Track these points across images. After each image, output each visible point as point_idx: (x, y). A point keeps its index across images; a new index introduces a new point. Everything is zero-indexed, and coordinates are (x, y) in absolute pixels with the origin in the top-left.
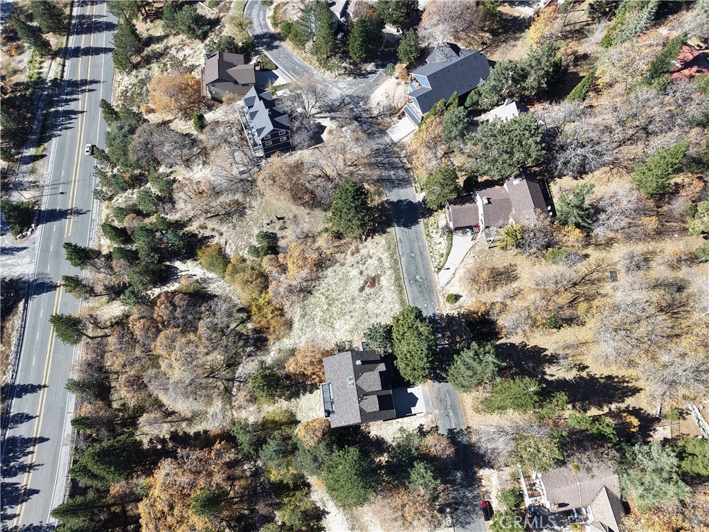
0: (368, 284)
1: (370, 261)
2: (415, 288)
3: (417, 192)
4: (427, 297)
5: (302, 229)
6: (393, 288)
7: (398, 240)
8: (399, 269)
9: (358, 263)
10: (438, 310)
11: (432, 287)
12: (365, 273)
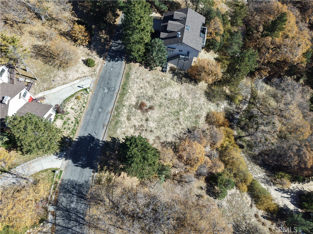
0: (145, 108)
1: (137, 124)
2: (113, 84)
3: (61, 172)
4: (108, 75)
5: (182, 190)
6: (129, 91)
7: (105, 127)
8: (118, 102)
9: (146, 130)
10: (105, 64)
11: (99, 80)
12: (144, 118)
